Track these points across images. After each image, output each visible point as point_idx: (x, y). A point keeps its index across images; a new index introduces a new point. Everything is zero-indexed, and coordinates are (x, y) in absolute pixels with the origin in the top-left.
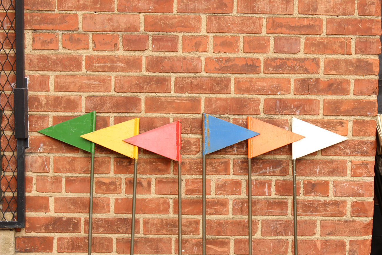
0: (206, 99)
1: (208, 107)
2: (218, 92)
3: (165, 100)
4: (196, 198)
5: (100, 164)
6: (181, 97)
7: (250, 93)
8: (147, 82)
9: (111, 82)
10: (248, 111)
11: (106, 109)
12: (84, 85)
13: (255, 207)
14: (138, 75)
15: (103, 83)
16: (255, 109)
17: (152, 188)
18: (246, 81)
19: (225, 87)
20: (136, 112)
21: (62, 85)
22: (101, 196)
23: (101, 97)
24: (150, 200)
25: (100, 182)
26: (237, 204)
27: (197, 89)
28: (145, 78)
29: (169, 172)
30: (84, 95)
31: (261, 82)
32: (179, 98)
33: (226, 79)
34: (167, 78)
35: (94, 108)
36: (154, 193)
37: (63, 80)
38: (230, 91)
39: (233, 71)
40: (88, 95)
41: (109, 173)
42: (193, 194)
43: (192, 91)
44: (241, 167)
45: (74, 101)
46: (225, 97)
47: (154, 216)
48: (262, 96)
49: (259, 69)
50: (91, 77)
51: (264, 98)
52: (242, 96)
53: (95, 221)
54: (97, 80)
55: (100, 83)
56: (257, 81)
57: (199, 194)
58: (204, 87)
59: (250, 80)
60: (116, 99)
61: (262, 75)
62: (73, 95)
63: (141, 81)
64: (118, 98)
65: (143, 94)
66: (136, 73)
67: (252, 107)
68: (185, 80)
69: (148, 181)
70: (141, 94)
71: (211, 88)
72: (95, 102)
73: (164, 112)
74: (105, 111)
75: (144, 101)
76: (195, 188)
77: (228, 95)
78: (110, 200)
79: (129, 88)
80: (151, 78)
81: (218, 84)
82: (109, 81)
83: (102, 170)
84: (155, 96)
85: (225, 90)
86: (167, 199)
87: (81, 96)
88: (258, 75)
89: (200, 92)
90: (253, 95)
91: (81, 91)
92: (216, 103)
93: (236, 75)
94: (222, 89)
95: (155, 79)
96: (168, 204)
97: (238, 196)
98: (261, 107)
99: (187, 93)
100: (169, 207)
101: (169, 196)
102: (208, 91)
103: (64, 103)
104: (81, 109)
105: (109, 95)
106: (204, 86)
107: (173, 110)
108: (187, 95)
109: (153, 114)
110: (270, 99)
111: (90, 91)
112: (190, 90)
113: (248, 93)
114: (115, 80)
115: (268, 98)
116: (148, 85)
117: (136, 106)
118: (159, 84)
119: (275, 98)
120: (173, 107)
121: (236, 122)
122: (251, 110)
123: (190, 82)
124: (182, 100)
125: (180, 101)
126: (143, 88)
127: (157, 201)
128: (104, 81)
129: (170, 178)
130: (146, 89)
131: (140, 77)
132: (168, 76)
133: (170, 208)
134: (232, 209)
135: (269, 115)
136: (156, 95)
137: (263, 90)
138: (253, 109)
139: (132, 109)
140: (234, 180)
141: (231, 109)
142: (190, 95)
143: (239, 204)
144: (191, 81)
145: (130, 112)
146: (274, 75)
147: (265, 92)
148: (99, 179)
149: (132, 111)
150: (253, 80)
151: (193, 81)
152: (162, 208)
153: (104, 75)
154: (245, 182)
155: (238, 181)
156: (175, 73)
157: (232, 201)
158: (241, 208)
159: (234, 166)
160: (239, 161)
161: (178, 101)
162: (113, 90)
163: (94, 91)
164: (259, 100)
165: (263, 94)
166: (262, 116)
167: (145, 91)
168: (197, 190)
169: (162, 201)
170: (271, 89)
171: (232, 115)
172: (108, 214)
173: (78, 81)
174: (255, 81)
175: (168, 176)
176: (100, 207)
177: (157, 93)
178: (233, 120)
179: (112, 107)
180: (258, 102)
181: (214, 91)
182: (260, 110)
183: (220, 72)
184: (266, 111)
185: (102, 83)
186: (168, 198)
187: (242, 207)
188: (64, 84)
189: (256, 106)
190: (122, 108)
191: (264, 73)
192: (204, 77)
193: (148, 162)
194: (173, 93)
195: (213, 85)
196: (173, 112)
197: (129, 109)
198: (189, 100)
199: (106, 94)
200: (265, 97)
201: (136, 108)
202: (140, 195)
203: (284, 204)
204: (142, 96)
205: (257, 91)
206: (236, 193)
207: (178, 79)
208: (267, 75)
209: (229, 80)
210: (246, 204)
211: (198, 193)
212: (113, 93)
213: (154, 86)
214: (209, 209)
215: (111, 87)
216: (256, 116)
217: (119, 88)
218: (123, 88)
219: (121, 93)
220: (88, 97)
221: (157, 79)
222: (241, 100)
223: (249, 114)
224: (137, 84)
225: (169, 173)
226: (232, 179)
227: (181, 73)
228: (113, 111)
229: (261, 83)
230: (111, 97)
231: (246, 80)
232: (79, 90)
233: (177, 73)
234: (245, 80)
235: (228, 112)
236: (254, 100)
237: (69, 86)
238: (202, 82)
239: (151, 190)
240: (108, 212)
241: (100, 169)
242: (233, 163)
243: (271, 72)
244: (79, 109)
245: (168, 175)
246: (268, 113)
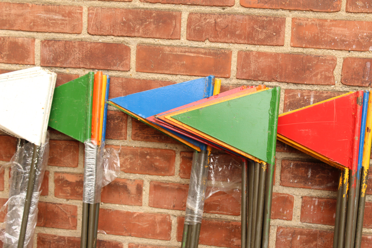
0: (240, 53)
1: (243, 67)
2: (262, 43)
3: (171, 51)
4: (215, 219)
5: (62, 151)
6: (197, 47)
7: (318, 47)
8: (141, 20)
9: (82, 16)
10: (314, 78)
11: (73, 62)
12: (39, 20)
13: (314, 243)
14: (126, 7)
15: (69, 17)
16: (325, 76)
17: (144, 197)
18: (313, 24)
19: (274, 34)
20: (121, 69)
21: (5, 18)
22: (63, 201)
23: (66, 41)
24: (141, 216)
25: (61, 180)
26: (284, 235)
27: (225, 36)
28: (137, 13)
29: (172, 172)
30: (40, 37)
31: (339, 27)
32: (193, 50)
33: (277, 20)
34: (174, 14)
35: (53, 59)
36: (147, 204)
37: (6, 10)
38: (283, 40)
39: (290, 5)
40: (45, 38)
41: (77, 166)
42: (211, 212)
43: (216, 37)
44: (294, 174)
45: (22, 45)
46: (274, 51)
47: (146, 242)
48: (340, 52)
49: (338, 3)
50: (50, 7)
51: (343, 56)
52: (305, 51)
53: (54, 239)
54: (59, 13)
55: (63, 18)
56: (333, 25)
57: (221, 212)
58: (237, 33)
59: (321, 23)
60: (89, 46)
61: (342, 14)
62: (22, 36)
63: (130, 16)
64: (93, 44)
65: (134, 39)
66: (124, 3)
67: (321, 72)
68: (205, 19)
69: (138, 185)
70: (131, 39)
71: (249, 34)
72: (55, 49)
73: (168, 72)
74: (71, 66)
75: (135, 51)
76: (214, 201)
77: (278, 47)
78: (77, 210)
79: (111, 28)
80: (148, 13)
81: (263, 27)
82: (79, 16)
83: (65, 161)
84: (154, 44)
85: (275, 38)
86: (167, 217)
87: (34, 39)
88: (335, 13)
89: (230, 41)
90: (325, 50)
91: (34, 30)
92: (257, 61)
93: (296, 14)
94: (269, 37)
95: (154, 14)
96: (170, 224)
97: (286, 223)
98: (337, 73)
99: (207, 41)
100: (170, 229)
101: (171, 211)
102: (245, 39)
103: (7, 48)
104: (34, 60)
105: (79, 39)
106: (237, 30)
107: (182, 70)
108: (207, 44)
109: (150, 74)
110: (355, 58)
111: (47, 30)
112: (213, 36)
113: (315, 47)
114: (89, 14)
115: (350, 56)
116: (141, 25)
117: (121, 59)
118: (161, 24)
119: (364, 57)
120: (183, 64)
121: (290, 96)
122: (319, 76)
123: (214, 22)
124: (199, 53)
125: (195, 55)
126: (134, 29)
127: (151, 218)
128: (70, 14)
129: (173, 183)
130: (138, 31)
131: (128, 11)
132: (176, 11)
133: (172, 230)
134: (275, 242)
135: (351, 87)
136: (156, 43)
137: (344, 41)
138: (321, 75)
139: (115, 65)
140: (281, 194)
141: (284, 73)
142: (214, 45)
143: (287, 235)
144: (215, 20)
145: (112, 68)
146: (366, 15)
147: (346, 45)
148: (60, 175)
149: (115, 68)
150: (326, 23)
151: (219, 20)
152: (158, 230)
153: (71, 4)
154: (301, 200)
155: (288, 197)
156: (189, 5)
157: (276, 229)
158: (291, 242)
159: (282, 172)
160: (292, 164)
161: (192, 55)
162: (84, 31)
163: (54, 31)
164: (334, 60)
165: (342, 49)
166: (337, 89)
167: (136, 34)
168: (218, 205)
169: (159, 218)
170: (358, 40)
171: (284, 84)
172: (74, 231)
173: (30, 13)
174: (330, 26)
175: (170, 180)
176: (62, 219)
177: (157, 40)
178: (285, 93)
179: (82, 58)
180: (332, 62)
181: (254, 40)
182: (336, 77)
183: (267, 6)
184: (345, 80)
185: (67, 18)
186: (169, 215)
187: (292, 240)
188: (8, 16)
189: (328, 70)
190: (99, 62)
191: (347, 12)
192: (238, 14)
193: (139, 154)
194: (184, 41)
195: (253, 29)
196: (183, 72)
197: (109, 65)
198: (210, 54)
199: (74, 37)
200: (346, 54)
201: (122, 64)
202: (124, 206)
203: (367, 243)
204: (133, 43)
205: (331, 43)
206: (284, 216)
207: (193, 16)
208: (353, 15)
209: (283, 21)
210: (299, 236)
211: (219, 210)
212: (84, 35)
213: (152, 27)
214: (235, 238)
215: (82, 26)
216: (327, 87)
217: (94, 28)
218: (101, 29)
219: (98, 37)
220: (45, 40)
221: (158, 15)
222: (302, 59)
223: (314, 83)
224: (124, 23)
225: (173, 175)
226: (278, 193)
227: (198, 5)
228: (85, 66)
229: (341, 29)
230: (82, 43)
231: (313, 22)
232: (31, 28)
233: (192, 5)
234: (310, 23)
235: (277, 78)
236: (325, 60)
237: (14, 20)
238: (234, 24)
239: (141, 200)
240: (73, 228)
241: (62, 159)
242: (282, 166)
243: (360, 10)
244: (30, 60)
245: (171, 177)
246: (348, 84)
